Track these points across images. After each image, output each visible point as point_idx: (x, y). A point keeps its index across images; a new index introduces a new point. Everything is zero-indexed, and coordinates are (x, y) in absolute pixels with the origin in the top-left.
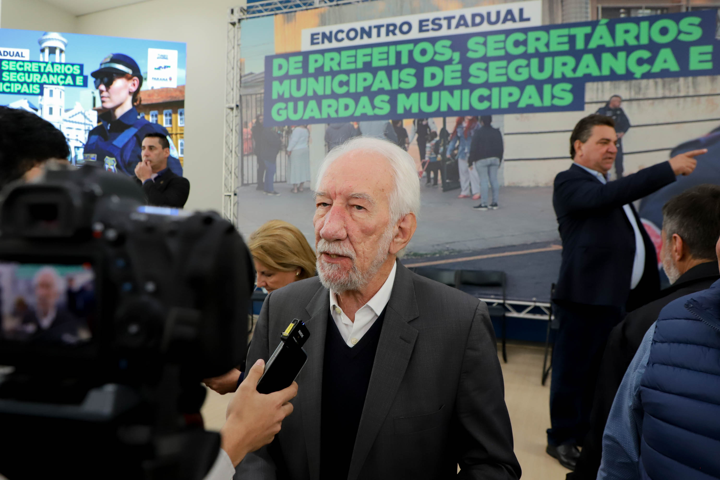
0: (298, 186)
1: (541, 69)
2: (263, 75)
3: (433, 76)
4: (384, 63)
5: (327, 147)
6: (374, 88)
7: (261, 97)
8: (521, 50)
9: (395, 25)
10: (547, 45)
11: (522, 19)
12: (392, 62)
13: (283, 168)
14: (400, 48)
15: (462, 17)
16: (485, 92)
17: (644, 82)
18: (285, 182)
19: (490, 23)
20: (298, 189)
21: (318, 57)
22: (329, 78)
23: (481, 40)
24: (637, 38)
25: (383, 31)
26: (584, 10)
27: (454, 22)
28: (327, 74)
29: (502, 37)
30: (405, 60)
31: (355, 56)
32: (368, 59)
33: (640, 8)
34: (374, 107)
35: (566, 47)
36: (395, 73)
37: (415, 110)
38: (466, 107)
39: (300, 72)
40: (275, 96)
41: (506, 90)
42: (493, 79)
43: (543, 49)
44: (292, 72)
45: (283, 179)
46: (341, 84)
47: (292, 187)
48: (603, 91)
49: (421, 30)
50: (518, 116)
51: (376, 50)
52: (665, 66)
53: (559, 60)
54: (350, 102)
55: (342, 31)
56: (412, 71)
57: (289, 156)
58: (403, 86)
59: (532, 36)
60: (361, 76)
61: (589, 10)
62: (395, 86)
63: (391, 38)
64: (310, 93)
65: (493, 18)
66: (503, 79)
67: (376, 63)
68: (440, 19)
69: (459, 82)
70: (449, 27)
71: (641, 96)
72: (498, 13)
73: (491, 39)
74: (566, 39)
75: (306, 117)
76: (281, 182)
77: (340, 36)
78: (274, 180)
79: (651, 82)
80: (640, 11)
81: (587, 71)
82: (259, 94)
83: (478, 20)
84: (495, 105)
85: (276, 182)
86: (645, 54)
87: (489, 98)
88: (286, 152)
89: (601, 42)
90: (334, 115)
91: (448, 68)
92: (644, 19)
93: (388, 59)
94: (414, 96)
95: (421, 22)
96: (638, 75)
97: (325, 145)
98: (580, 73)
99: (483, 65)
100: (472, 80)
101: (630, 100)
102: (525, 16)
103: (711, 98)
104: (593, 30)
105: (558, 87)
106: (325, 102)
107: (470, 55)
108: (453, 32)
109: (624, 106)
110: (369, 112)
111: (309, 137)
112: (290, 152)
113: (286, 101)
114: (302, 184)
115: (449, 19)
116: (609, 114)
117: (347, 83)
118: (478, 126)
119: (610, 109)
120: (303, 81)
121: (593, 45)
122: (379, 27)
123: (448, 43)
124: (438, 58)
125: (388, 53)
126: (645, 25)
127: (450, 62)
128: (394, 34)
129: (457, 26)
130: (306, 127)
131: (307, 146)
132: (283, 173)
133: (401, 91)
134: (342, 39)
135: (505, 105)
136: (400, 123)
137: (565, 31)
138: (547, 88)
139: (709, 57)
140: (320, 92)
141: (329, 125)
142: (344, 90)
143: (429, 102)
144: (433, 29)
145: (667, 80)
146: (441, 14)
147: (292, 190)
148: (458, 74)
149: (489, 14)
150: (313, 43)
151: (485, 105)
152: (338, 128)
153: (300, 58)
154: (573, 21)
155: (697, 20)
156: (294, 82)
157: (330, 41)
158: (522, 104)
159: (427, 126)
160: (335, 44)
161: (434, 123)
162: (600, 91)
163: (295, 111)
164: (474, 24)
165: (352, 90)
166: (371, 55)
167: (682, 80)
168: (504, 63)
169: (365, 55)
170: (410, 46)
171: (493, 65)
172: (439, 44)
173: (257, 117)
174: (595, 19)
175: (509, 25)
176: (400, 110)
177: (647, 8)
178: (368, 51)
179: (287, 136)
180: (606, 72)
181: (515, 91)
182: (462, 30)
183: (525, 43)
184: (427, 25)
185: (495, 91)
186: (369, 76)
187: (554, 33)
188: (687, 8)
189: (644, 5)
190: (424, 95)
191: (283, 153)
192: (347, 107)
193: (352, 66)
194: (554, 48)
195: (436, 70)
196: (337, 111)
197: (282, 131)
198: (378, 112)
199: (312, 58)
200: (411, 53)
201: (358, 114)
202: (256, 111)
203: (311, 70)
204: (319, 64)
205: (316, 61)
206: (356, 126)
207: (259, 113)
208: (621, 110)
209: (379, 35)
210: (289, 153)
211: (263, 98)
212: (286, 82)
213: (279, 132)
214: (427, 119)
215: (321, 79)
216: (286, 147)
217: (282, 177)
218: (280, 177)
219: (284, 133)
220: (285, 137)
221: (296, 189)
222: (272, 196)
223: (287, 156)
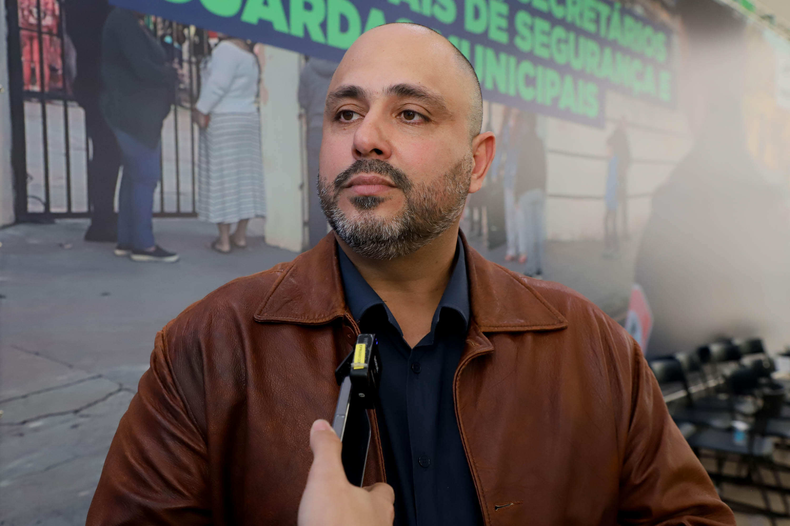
0: (233, 229)
13: (185, 167)
18: (194, 214)
45: (186, 207)
47: (216, 232)
76: (178, 214)
78: (156, 208)
85: (163, 214)
111: (259, 80)
112: (208, 117)
114: (243, 223)
131: (254, 108)
132: (186, 187)
147: (214, 244)
179: (194, 59)
191: (184, 118)
197: (181, 39)
210: (202, 121)
213: (168, 39)
216: (194, 99)
217: (182, 197)
218: (175, 197)
219: (186, 47)
220: (190, 62)
221: (225, 239)
222: (149, 262)
223: (196, 127)
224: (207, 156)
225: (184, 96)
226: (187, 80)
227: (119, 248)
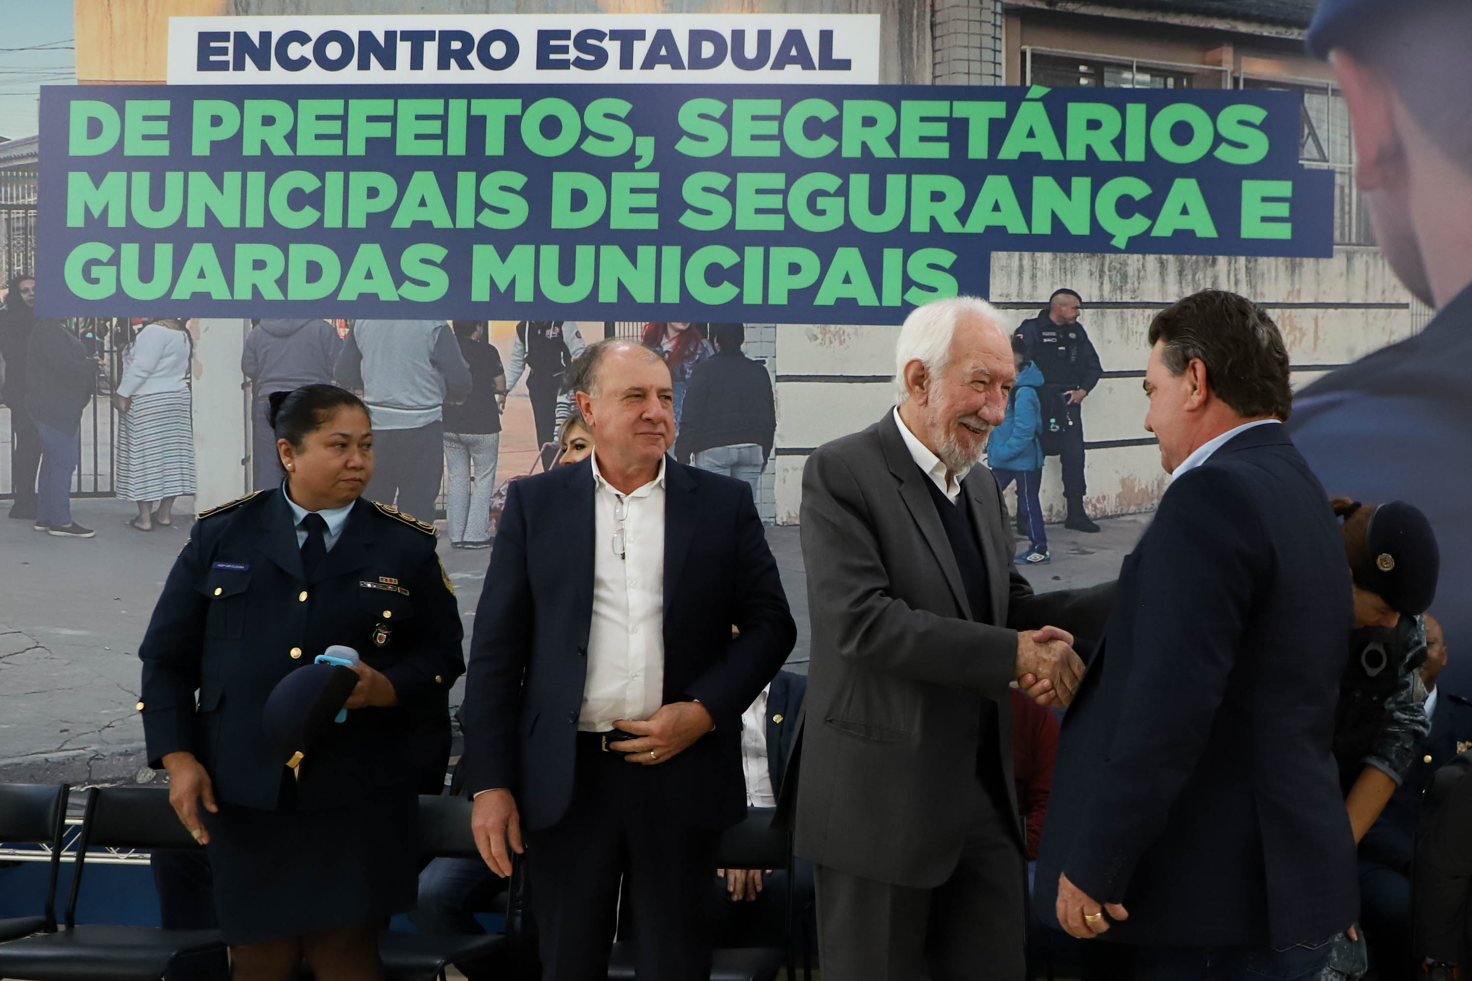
0: (156, 507)
1: (877, 205)
2: (35, 148)
3: (579, 200)
4: (434, 148)
5: (250, 389)
6: (402, 221)
7: (25, 218)
8: (824, 146)
9: (465, 37)
10: (894, 140)
11: (829, 62)
12: (457, 146)
13: (104, 449)
14: (480, 106)
15: (664, 37)
16: (726, 257)
17: (1134, 260)
19: (742, 63)
20: (155, 519)
21: (225, 108)
22: (256, 179)
23: (716, 107)
24: (1119, 143)
25: (431, 50)
26: (988, 55)
27: (640, 50)
28: (253, 164)
29: (773, 106)
30: (495, 145)
31: (344, 119)
32: (383, 130)
33: (1128, 67)
34: (399, 278)
35: (942, 151)
36: (466, 180)
37: (524, 294)
38: (671, 295)
39: (162, 148)
40: (75, 219)
41: (781, 256)
42: (747, 221)
43: (881, 150)
44: (134, 147)
45: (103, 486)
46: (297, 199)
47: (136, 510)
48: (1033, 277)
49: (543, 63)
50: (815, 328)
51: (408, 108)
52: (1184, 223)
53: (924, 184)
54: (327, 258)
55: (301, 38)
56: (518, 180)
57: (123, 414)
58: (488, 219)
59: (854, 109)
60: (360, 180)
61: (1002, 57)
62: (465, 219)
63: (454, 75)
64: (196, 220)
65: (751, 51)
66: (776, 223)
67: (406, 146)
68: (599, 35)
69: (651, 222)
70: (626, 63)
71: (1126, 298)
72: (764, 36)
73: (743, 108)
74: (941, 129)
75: (182, 292)
76: (96, 494)
77: (295, 51)
78: (74, 489)
79: (1151, 260)
80: (1127, 75)
81: (996, 220)
82: (18, 207)
83: (708, 50)
84: (752, 296)
86: (1139, 189)
87: (736, 275)
88: (115, 401)
89: (1031, 146)
90: (272, 293)
91: (620, 180)
92: (1136, 95)
93: (443, 136)
94: (522, 253)
95: (544, 36)
96: (1120, 242)
97: (244, 386)
98: (976, 224)
99: (720, 181)
100: (689, 220)
101: (1101, 305)
102: (837, 54)
103: (1288, 311)
104: (1012, 112)
105: (922, 258)
106: (245, 253)
107: (685, 146)
108: (636, 76)
109: (1087, 319)
110: (387, 291)
111: (191, 355)
112: (129, 400)
113: (115, 238)
114: (168, 501)
115: (627, 38)
116: (1049, 337)
117: (317, 199)
118: (705, 350)
119: (1051, 326)
120: (173, 180)
121: (1010, 151)
122: (418, 39)
123: (622, 107)
124: (591, 146)
125: (444, 118)
126: (1136, 111)
127: (627, 161)
128: (465, 65)
129: (648, 64)
130: (182, 327)
131: (184, 384)
132: (104, 467)
133: (482, 234)
134: (302, 63)
135: (778, 297)
136: (479, 329)
137: (940, 108)
138: (892, 257)
139: (1283, 210)
140: (229, 219)
141: (255, 323)
142: (307, 217)
143: (567, 276)
144: (580, 63)
145: (1190, 259)
146: (604, 22)
147: (134, 523)
148: (651, 201)
149: (738, 36)
150: (204, 65)
151: (725, 293)
152: (287, 335)
153: (163, 107)
154: (961, 81)
155: (1257, 114)
156: (142, 180)
157: (263, 65)
158: (825, 298)
159: (559, 343)
160: (277, 75)
161: (578, 335)
162: (1026, 276)
163: (146, 274)
164: (697, 62)
165: (333, 220)
166: (392, 119)
167: (1222, 260)
168: (777, 180)
169: (371, 119)
170: (513, 106)
171: (747, 182)
172: (596, 109)
173: (14, 283)
174: (1018, 83)
175: (793, 75)
176: (480, 293)
177: (1141, 69)
178: (384, 107)
179: (115, 348)
180: (1042, 226)
181: (808, 259)
182: (663, 74)
183: (834, 128)
184: (565, 50)
185: (754, 255)
186: (386, 183)
187: (912, 109)
188: (1236, 81)
189: (1135, 61)
190: (550, 254)
191: (104, 405)
192: (314, 272)
193: (333, 148)
194: (910, 149)
195: (589, 183)
196: (282, 282)
197: (103, 332)
198: (409, 291)
199: (202, 109)
200: (513, 124)
201: (348, 294)
202: (10, 263)
203: (200, 147)
204: (225, 132)
205: (216, 121)
206: (343, 332)
207: (19, 268)
208: (1079, 328)
209: (417, 63)
210: (123, 405)
211: (32, 221)
212: (115, 180)
213: (90, 335)
214: (559, 324)
215: (232, 179)
216: (114, 385)
217: (99, 478)
218: (93, 478)
219: (107, 338)
220: (111, 352)
221: (146, 516)
222: (65, 536)
223: (116, 411)
224: (128, 437)
225: (103, 384)
226: (107, 369)
227: (37, 525)
